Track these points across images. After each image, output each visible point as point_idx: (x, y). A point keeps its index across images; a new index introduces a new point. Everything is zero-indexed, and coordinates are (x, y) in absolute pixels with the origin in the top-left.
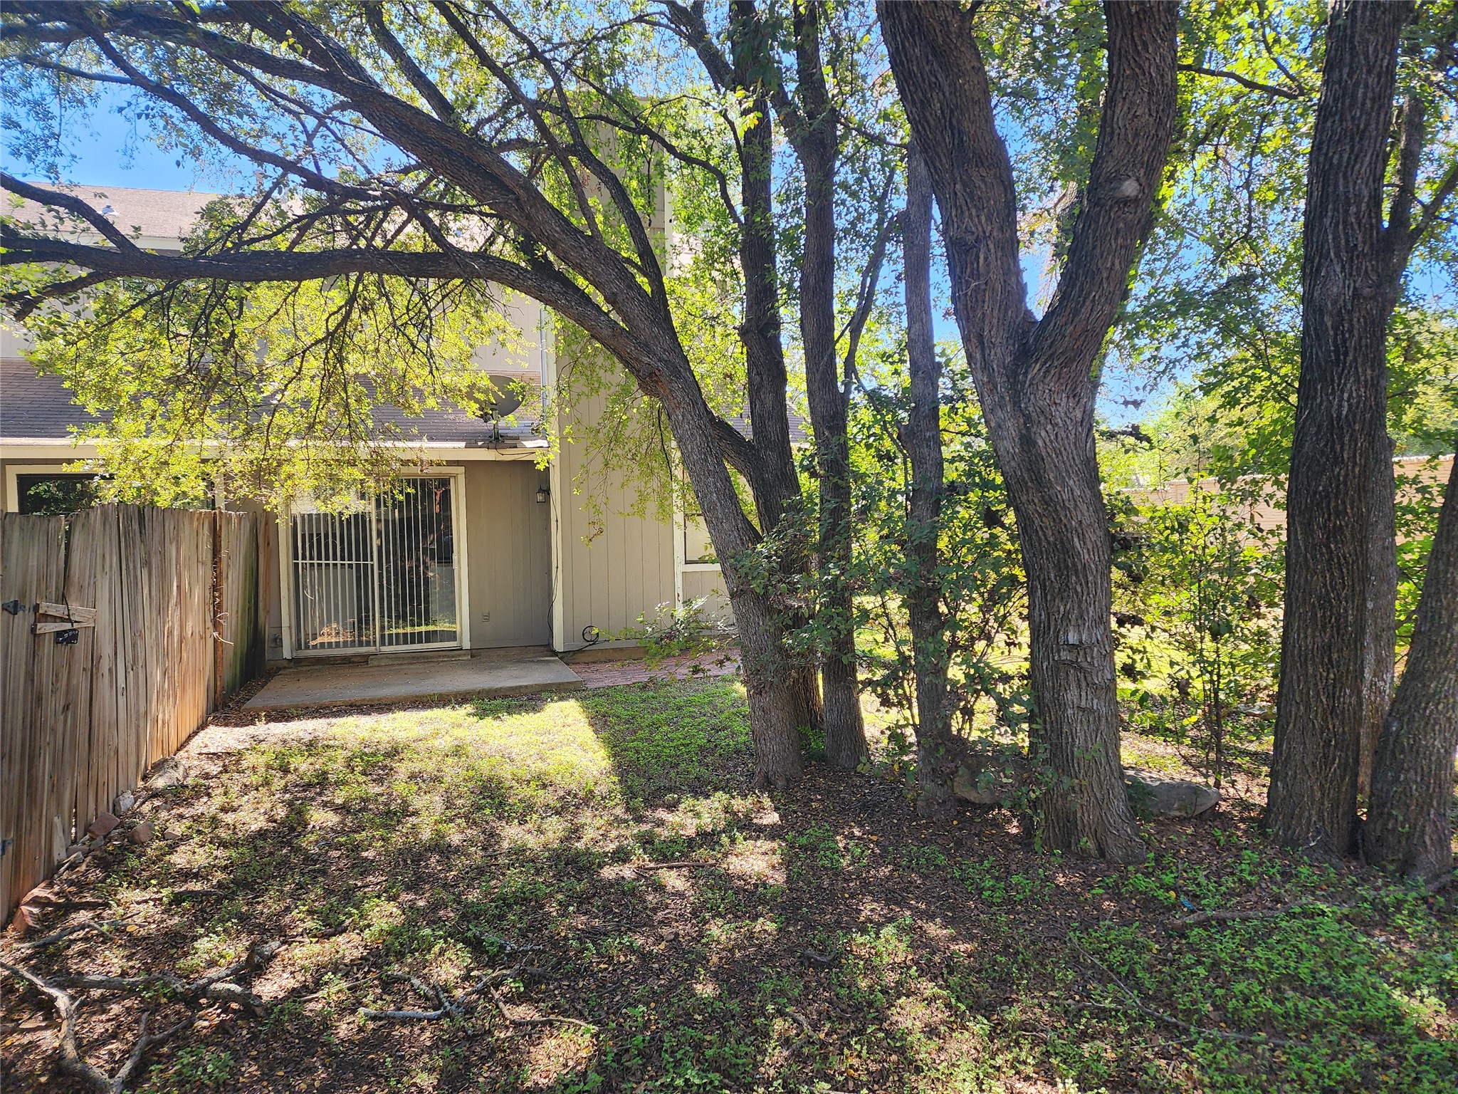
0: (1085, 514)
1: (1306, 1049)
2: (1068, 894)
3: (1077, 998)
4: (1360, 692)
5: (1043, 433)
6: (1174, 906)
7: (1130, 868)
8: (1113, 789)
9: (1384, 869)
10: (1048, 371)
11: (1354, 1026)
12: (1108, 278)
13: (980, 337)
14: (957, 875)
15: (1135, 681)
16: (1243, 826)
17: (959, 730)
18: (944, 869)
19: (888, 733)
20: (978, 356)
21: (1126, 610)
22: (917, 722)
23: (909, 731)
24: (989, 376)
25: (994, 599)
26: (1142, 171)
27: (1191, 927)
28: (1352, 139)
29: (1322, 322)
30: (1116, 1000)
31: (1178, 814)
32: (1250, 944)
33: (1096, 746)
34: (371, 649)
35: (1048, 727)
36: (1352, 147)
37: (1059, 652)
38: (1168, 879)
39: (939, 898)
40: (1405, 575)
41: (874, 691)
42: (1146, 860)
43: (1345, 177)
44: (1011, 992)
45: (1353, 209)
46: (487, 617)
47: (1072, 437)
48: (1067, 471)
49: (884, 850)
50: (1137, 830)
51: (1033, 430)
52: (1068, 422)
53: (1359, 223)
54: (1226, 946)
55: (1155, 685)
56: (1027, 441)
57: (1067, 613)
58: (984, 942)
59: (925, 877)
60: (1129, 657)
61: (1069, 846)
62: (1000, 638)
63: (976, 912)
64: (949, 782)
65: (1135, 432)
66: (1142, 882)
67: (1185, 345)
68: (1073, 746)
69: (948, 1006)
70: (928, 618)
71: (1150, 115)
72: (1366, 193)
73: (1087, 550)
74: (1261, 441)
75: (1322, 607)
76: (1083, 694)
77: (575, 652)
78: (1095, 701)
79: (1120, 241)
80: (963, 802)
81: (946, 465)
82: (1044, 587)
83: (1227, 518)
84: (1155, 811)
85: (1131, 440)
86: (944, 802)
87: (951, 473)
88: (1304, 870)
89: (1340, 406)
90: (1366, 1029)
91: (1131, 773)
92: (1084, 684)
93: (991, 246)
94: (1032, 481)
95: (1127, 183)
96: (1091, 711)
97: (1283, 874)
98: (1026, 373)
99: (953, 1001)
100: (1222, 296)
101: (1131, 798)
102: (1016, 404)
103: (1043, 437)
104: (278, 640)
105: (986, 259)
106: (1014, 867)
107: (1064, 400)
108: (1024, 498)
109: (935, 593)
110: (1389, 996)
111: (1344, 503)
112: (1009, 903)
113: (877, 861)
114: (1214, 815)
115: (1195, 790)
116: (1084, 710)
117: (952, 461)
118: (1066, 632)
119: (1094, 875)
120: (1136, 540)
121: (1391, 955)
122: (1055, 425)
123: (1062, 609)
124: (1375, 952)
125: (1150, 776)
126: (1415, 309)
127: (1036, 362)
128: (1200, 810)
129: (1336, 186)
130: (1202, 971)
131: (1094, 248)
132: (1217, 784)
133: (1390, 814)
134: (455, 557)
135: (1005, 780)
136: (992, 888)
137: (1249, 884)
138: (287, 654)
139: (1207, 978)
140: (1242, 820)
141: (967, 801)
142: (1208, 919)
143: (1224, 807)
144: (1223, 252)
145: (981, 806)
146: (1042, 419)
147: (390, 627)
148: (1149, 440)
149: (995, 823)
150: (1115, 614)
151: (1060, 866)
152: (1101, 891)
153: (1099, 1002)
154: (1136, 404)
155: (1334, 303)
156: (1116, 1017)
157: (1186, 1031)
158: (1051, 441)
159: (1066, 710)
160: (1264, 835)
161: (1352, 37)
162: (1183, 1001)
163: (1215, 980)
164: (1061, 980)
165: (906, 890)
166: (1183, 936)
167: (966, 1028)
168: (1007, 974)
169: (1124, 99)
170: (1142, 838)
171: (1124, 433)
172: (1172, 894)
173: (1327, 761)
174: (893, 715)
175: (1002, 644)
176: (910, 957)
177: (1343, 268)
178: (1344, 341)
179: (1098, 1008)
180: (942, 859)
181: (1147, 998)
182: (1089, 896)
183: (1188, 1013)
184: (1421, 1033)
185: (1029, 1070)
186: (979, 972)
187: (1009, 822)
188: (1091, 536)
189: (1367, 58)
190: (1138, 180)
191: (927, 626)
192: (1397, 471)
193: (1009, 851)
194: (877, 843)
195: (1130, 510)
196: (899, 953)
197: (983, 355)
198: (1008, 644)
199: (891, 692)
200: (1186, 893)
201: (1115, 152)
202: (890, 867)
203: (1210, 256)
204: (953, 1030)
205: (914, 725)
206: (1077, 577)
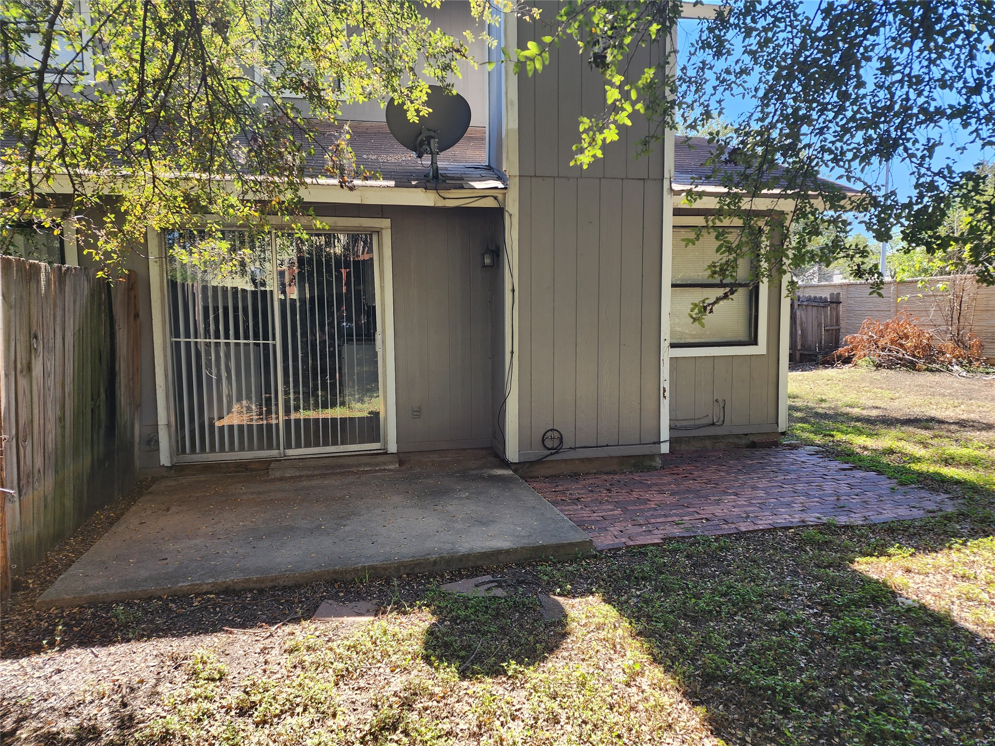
34: (274, 453)
46: (417, 413)
77: (532, 463)
104: (152, 442)
134: (378, 337)
138: (165, 459)
147: (297, 409)
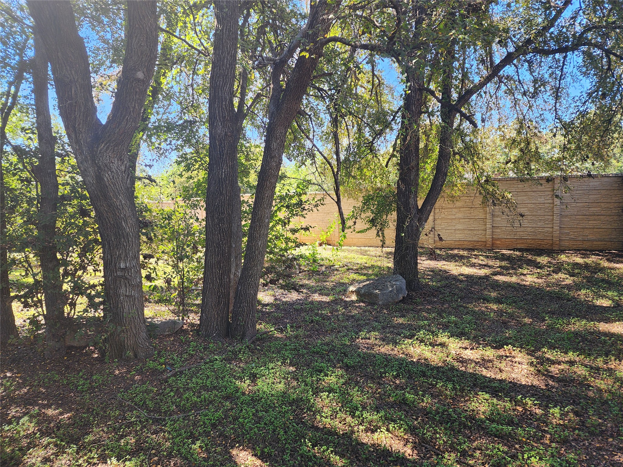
0: (127, 212)
1: (207, 412)
2: (120, 378)
3: (120, 421)
4: (230, 277)
5: (107, 175)
6: (164, 371)
7: (147, 360)
8: (141, 328)
9: (236, 339)
10: (108, 148)
11: (223, 398)
12: (133, 111)
13: (74, 128)
14: (65, 382)
15: (151, 282)
16: (191, 333)
17: (68, 314)
18: (58, 381)
19: (28, 321)
20: (73, 136)
21: (146, 252)
22: (45, 313)
23: (41, 318)
24: (79, 146)
25: (86, 250)
26: (145, 69)
27: (170, 377)
28: (223, 77)
29: (215, 143)
30: (137, 417)
31: (168, 333)
32: (191, 378)
33: (133, 311)
35: (112, 306)
36: (223, 80)
37: (116, 272)
38: (162, 360)
39: (55, 396)
40: (244, 235)
41: (19, 300)
42: (154, 355)
43: (221, 91)
44: (89, 429)
45: (224, 103)
47: (120, 178)
48: (118, 193)
49: (25, 380)
50: (150, 343)
51: (102, 173)
52: (119, 171)
53: (226, 108)
54: (182, 381)
55: (160, 283)
56: (99, 178)
57: (120, 255)
58: (78, 410)
59: (47, 388)
60: (148, 272)
61: (121, 357)
62: (90, 268)
63: (74, 397)
64: (62, 339)
65: (150, 178)
66: (151, 364)
67: (170, 144)
68: (123, 312)
69: (56, 445)
70: (51, 261)
71: (147, 47)
72: (228, 98)
73: (128, 227)
74: (199, 185)
75: (217, 247)
76: (128, 289)
78: (133, 292)
79: (137, 96)
80: (71, 348)
81: (60, 186)
82: (109, 244)
83: (187, 214)
84: (159, 334)
85: (147, 181)
86: (59, 349)
87: (63, 191)
88: (211, 345)
89: (222, 174)
90: (227, 398)
91: (150, 320)
92: (128, 285)
93: (78, 86)
94: (102, 196)
95: (139, 73)
96: (131, 296)
97: (204, 348)
98: (98, 147)
99: (58, 442)
100: (183, 127)
101: (149, 331)
102: (93, 161)
103: (106, 177)
105: (75, 91)
106: (95, 372)
107: (116, 161)
108: (99, 204)
109: (54, 249)
110: (235, 384)
111: (224, 209)
112: (91, 389)
113: (19, 387)
114: (182, 331)
115: (174, 322)
116: (128, 296)
117: (63, 185)
118: (120, 263)
119: (132, 366)
120: (150, 223)
121: (237, 369)
122: (112, 172)
123: (118, 253)
124: (231, 369)
125: (157, 321)
126: (248, 142)
127: (102, 143)
128: (176, 330)
129: (219, 94)
130: (172, 394)
131: (127, 97)
132: (183, 319)
133: (238, 319)
135: (90, 333)
136: (83, 385)
137: (192, 355)
139: (174, 396)
140: (191, 331)
141: (72, 347)
142: (176, 373)
143: (185, 327)
144: (184, 110)
145: (80, 348)
146: (106, 169)
148: (155, 182)
149: (87, 354)
150: (142, 254)
151: (117, 366)
152: (134, 372)
153: (130, 420)
154: (150, 166)
155: (219, 136)
156: (136, 424)
157: (164, 420)
158: (111, 179)
159: (120, 297)
160: (199, 335)
161: (222, 40)
162: (164, 408)
163: (177, 396)
164: (113, 416)
165: (37, 397)
166: (167, 382)
167: (65, 453)
168: (88, 421)
169: (136, 37)
170: (153, 346)
171: (145, 178)
172: (164, 366)
173: (219, 303)
174: (32, 311)
175: (92, 271)
176: (37, 429)
177: (221, 124)
178: (223, 151)
179: (129, 423)
180: (57, 377)
181: (149, 411)
182: (129, 376)
183: (165, 412)
184: (243, 394)
185: (95, 461)
186: (74, 424)
187: (93, 352)
188: (130, 221)
189: (227, 48)
190: (143, 72)
191: (50, 265)
192: (242, 199)
193: (93, 365)
194: (20, 378)
195: (147, 210)
196: (30, 429)
197: (76, 136)
198: (94, 271)
199: (29, 300)
200: (169, 365)
201: (133, 58)
202: (28, 388)
203: (179, 110)
204: (58, 456)
205: (43, 315)
206: (124, 239)
